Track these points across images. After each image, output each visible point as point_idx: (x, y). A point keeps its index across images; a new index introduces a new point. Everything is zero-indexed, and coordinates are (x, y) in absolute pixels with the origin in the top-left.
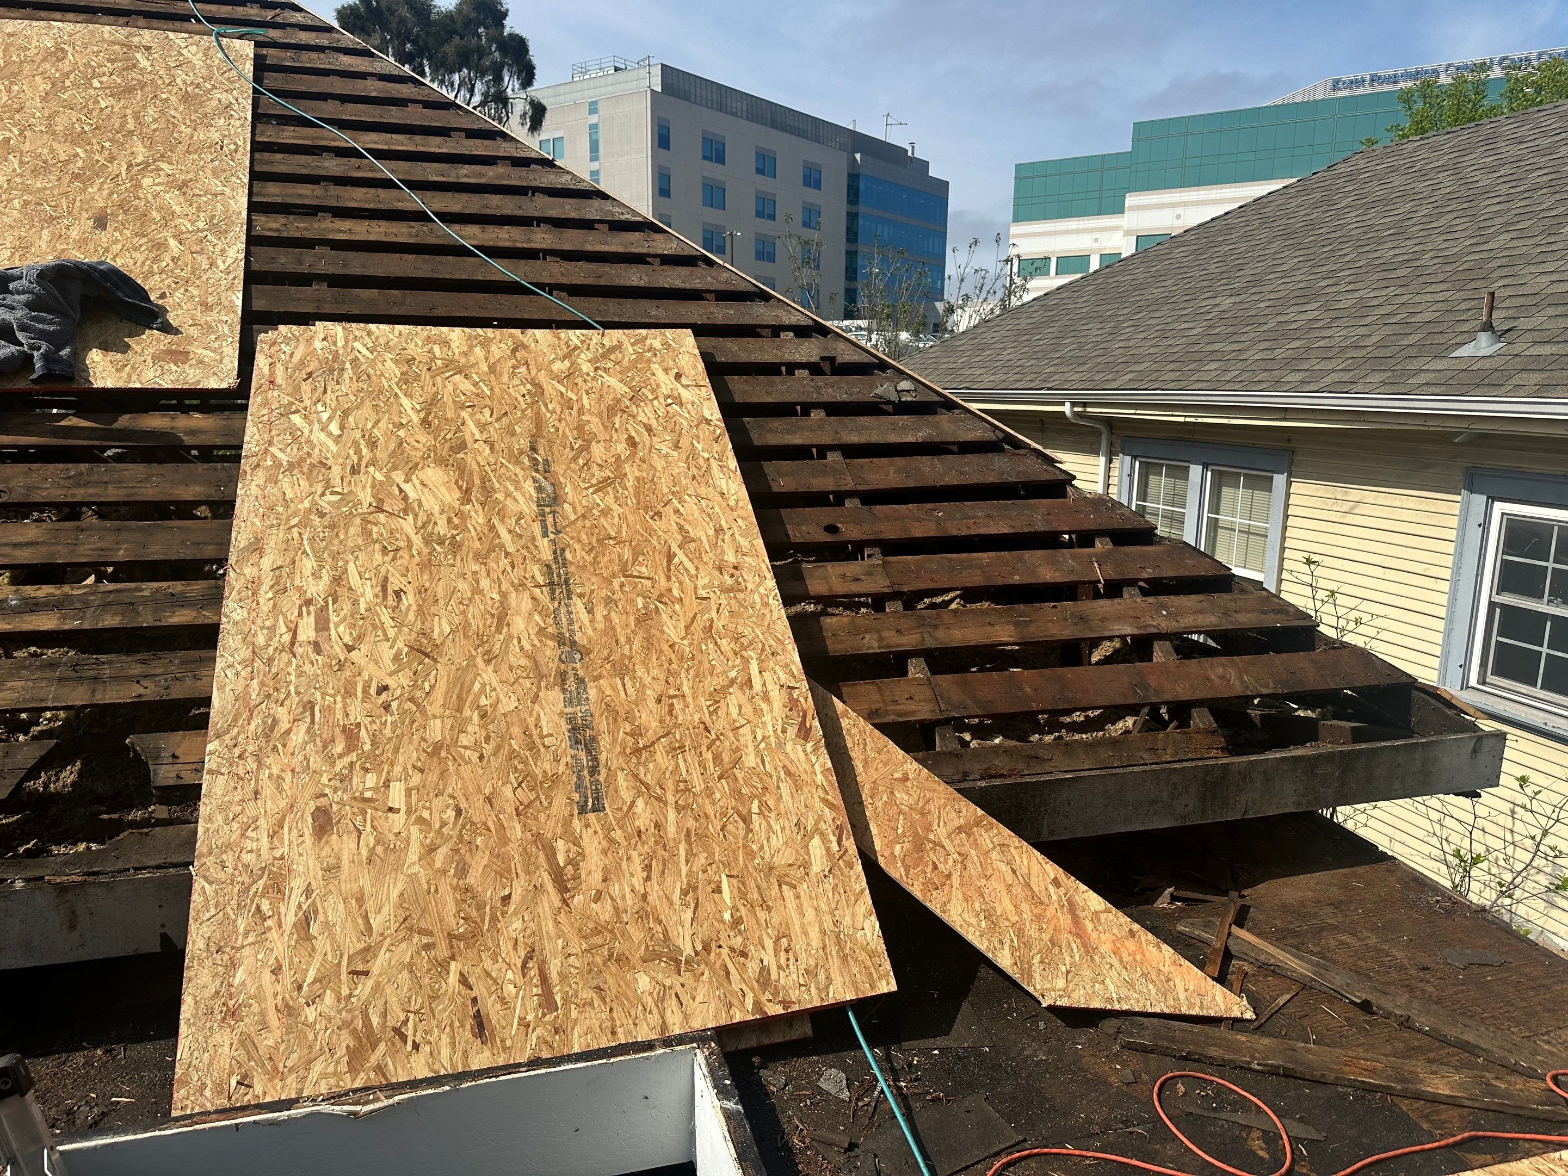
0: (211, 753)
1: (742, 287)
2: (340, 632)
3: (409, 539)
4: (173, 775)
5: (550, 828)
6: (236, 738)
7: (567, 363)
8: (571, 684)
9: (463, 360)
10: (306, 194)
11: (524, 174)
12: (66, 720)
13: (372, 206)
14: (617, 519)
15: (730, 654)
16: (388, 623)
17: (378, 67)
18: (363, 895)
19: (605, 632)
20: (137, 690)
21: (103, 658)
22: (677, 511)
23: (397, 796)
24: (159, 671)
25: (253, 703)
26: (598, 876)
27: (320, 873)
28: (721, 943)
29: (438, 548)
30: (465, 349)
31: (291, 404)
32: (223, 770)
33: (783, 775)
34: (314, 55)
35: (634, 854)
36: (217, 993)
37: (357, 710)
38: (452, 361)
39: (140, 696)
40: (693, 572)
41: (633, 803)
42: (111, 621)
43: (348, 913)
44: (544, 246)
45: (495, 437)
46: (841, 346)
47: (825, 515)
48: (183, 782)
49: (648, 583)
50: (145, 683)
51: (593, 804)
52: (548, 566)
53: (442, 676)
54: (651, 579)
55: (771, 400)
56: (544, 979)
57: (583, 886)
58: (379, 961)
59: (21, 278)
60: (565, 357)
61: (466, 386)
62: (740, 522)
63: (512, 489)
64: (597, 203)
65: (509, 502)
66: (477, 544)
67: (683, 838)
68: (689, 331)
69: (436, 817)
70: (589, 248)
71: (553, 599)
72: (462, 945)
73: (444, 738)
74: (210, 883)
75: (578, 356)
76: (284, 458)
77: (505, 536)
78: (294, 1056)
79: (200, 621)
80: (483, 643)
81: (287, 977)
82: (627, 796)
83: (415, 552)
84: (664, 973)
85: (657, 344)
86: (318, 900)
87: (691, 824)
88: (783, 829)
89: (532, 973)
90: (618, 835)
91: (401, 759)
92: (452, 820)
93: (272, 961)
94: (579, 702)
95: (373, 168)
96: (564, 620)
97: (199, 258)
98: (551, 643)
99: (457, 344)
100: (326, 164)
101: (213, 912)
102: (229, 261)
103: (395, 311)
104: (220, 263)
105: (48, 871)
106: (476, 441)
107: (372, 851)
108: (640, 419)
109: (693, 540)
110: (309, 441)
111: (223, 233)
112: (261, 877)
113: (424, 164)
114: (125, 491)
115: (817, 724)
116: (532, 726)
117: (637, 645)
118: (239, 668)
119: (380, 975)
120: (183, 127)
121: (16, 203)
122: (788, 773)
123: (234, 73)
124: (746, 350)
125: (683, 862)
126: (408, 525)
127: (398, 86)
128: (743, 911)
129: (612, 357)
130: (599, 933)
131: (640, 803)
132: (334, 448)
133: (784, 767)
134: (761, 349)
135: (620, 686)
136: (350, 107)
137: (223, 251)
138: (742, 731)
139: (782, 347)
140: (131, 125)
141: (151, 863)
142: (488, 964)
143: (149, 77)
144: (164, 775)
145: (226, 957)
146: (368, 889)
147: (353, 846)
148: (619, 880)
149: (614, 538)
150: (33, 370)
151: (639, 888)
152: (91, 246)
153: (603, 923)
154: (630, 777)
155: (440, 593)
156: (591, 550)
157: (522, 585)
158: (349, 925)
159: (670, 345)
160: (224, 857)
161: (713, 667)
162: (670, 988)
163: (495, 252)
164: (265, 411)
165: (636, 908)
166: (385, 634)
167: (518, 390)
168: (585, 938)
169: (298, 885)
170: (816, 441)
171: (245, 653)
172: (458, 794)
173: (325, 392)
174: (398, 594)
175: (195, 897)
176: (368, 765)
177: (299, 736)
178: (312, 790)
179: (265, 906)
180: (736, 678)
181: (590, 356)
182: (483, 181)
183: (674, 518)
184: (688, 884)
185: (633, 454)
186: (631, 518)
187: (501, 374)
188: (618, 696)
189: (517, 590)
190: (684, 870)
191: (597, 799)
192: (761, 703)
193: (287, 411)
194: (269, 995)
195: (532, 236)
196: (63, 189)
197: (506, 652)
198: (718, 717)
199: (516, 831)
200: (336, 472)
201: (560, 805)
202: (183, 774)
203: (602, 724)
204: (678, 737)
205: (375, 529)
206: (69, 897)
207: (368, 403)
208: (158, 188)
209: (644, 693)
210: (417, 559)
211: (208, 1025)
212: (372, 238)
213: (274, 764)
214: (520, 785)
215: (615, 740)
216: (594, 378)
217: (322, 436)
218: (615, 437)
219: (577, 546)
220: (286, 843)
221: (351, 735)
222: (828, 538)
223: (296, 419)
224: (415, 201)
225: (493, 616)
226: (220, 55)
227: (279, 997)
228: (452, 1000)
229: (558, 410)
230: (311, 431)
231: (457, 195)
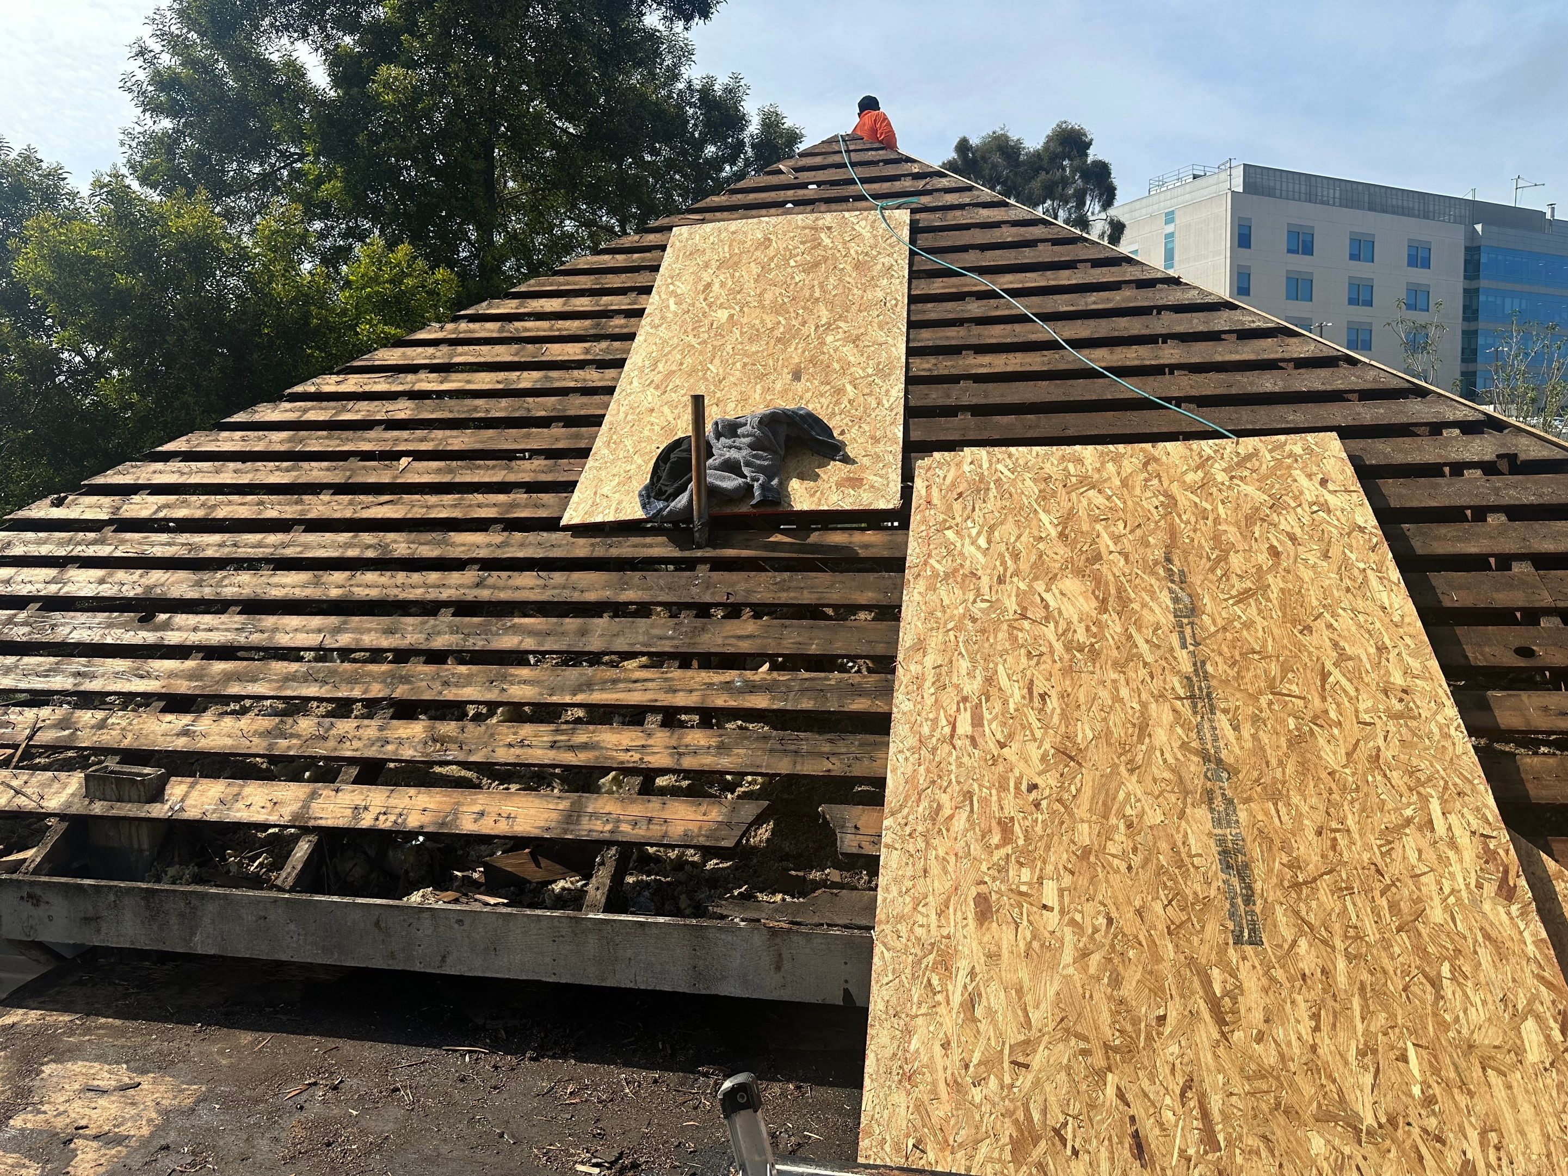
0: (887, 829)
1: (1394, 384)
2: (993, 729)
3: (1051, 646)
4: (855, 844)
5: (1204, 954)
6: (906, 817)
7: (1200, 474)
8: (1218, 803)
9: (1096, 476)
10: (953, 335)
11: (1150, 295)
12: (762, 784)
13: (1009, 340)
14: (1260, 634)
15: (1404, 789)
16: (1035, 724)
17: (1013, 215)
18: (1022, 988)
19: (1253, 752)
20: (827, 765)
21: (802, 735)
22: (1329, 626)
23: (1050, 894)
24: (843, 750)
25: (921, 787)
26: (1257, 1017)
27: (983, 959)
28: (1410, 1120)
29: (1078, 655)
30: (1098, 465)
31: (945, 521)
32: (897, 846)
33: (1480, 939)
34: (958, 213)
35: (1299, 999)
36: (895, 1055)
37: (1011, 807)
38: (1086, 477)
39: (829, 771)
40: (1353, 693)
41: (1294, 943)
42: (807, 704)
43: (1009, 1003)
44: (1173, 361)
45: (1129, 548)
46: (1524, 441)
47: (1516, 635)
48: (863, 852)
49: (1300, 703)
50: (833, 759)
51: (1250, 936)
52: (1188, 678)
53: (1087, 780)
54: (1304, 698)
55: (1436, 504)
56: (1205, 1115)
57: (1244, 1023)
58: (1038, 1057)
59: (745, 424)
60: (1198, 468)
61: (1100, 500)
62: (1408, 640)
63: (1148, 599)
64: (1226, 314)
65: (1145, 612)
66: (1115, 653)
67: (1356, 991)
68: (1334, 434)
69: (1088, 921)
70: (1219, 358)
71: (1195, 713)
72: (1118, 1057)
73: (1093, 844)
74: (888, 950)
75: (1212, 466)
76: (940, 569)
77: (1144, 647)
78: (963, 1132)
79: (873, 709)
80: (1125, 753)
81: (956, 1054)
82: (1287, 932)
83: (1057, 658)
84: (1343, 1139)
85: (1298, 449)
86: (981, 984)
87: (1365, 976)
88: (1484, 1002)
89: (1192, 1104)
90: (1279, 974)
91: (1053, 859)
92: (1104, 928)
93: (941, 1035)
94: (1229, 822)
95: (1009, 306)
96: (1208, 735)
97: (869, 399)
98: (1195, 759)
99: (1090, 461)
100: (969, 307)
101: (891, 978)
102: (892, 399)
103: (1030, 434)
104: (885, 402)
105: (764, 915)
106: (1111, 552)
107: (1029, 945)
108: (1282, 527)
109: (1350, 658)
110: (961, 554)
111: (885, 377)
112: (931, 953)
113: (1055, 297)
114: (816, 596)
115: (1524, 883)
116: (1179, 843)
117: (1290, 769)
118: (908, 754)
119: (1040, 1071)
120: (855, 291)
121: (738, 365)
122: (1487, 937)
123: (894, 239)
124: (1400, 451)
125: (1358, 1018)
126: (1049, 632)
127: (1030, 229)
128: (1437, 1090)
129: (1248, 465)
130: (1263, 1077)
131: (1303, 943)
132: (982, 560)
133: (1481, 929)
134: (1419, 449)
135: (1273, 812)
136: (989, 254)
137: (887, 391)
138: (1423, 879)
139: (1446, 446)
140: (817, 294)
141: (839, 922)
142: (1145, 1084)
143: (830, 252)
144: (848, 843)
145: (902, 1023)
146: (1027, 984)
147: (1012, 937)
148: (1282, 1025)
149: (1259, 653)
150: (753, 496)
151: (1308, 1038)
152: (790, 395)
153: (1267, 1067)
154: (1289, 913)
155: (1082, 700)
156: (1234, 664)
157: (1162, 696)
158: (1009, 1015)
159: (1312, 450)
160: (899, 926)
161: (1383, 802)
162: (1350, 1157)
163: (1123, 372)
164: (923, 528)
165: (1304, 1060)
166: (1033, 735)
167: (1151, 503)
168: (1248, 1079)
169: (963, 965)
170: (1498, 549)
171: (912, 741)
172: (1108, 901)
173: (974, 510)
174: (1043, 696)
175: (876, 960)
176: (1022, 860)
177: (960, 823)
178: (973, 876)
179: (935, 981)
180: (1413, 818)
181: (1225, 465)
182: (1110, 305)
183: (1326, 633)
184: (1366, 1044)
185: (1276, 565)
186: (1276, 631)
187: (1133, 488)
188: (1272, 823)
189: (1157, 701)
190: (1360, 1027)
191: (1253, 931)
192: (1446, 850)
193: (942, 527)
194: (940, 1068)
195: (1160, 353)
196: (770, 352)
197: (1149, 764)
198: (1392, 860)
199: (1168, 950)
200: (985, 581)
201: (1213, 930)
202: (863, 844)
203: (1255, 851)
204: (1344, 877)
205: (1020, 635)
206: (778, 940)
207: (1010, 519)
208: (838, 344)
209: (1301, 823)
210: (1059, 665)
211: (888, 1083)
212: (1009, 369)
213: (941, 846)
214: (1170, 902)
215: (1271, 870)
216: (1229, 487)
217: (972, 549)
218: (1255, 546)
219: (1219, 659)
220: (952, 924)
221: (1006, 827)
222: (1522, 663)
223: (950, 534)
224: (1049, 331)
225: (1134, 725)
226: (884, 225)
227: (949, 1072)
228: (1109, 1113)
229: (1193, 520)
230: (963, 545)
231: (1086, 322)
